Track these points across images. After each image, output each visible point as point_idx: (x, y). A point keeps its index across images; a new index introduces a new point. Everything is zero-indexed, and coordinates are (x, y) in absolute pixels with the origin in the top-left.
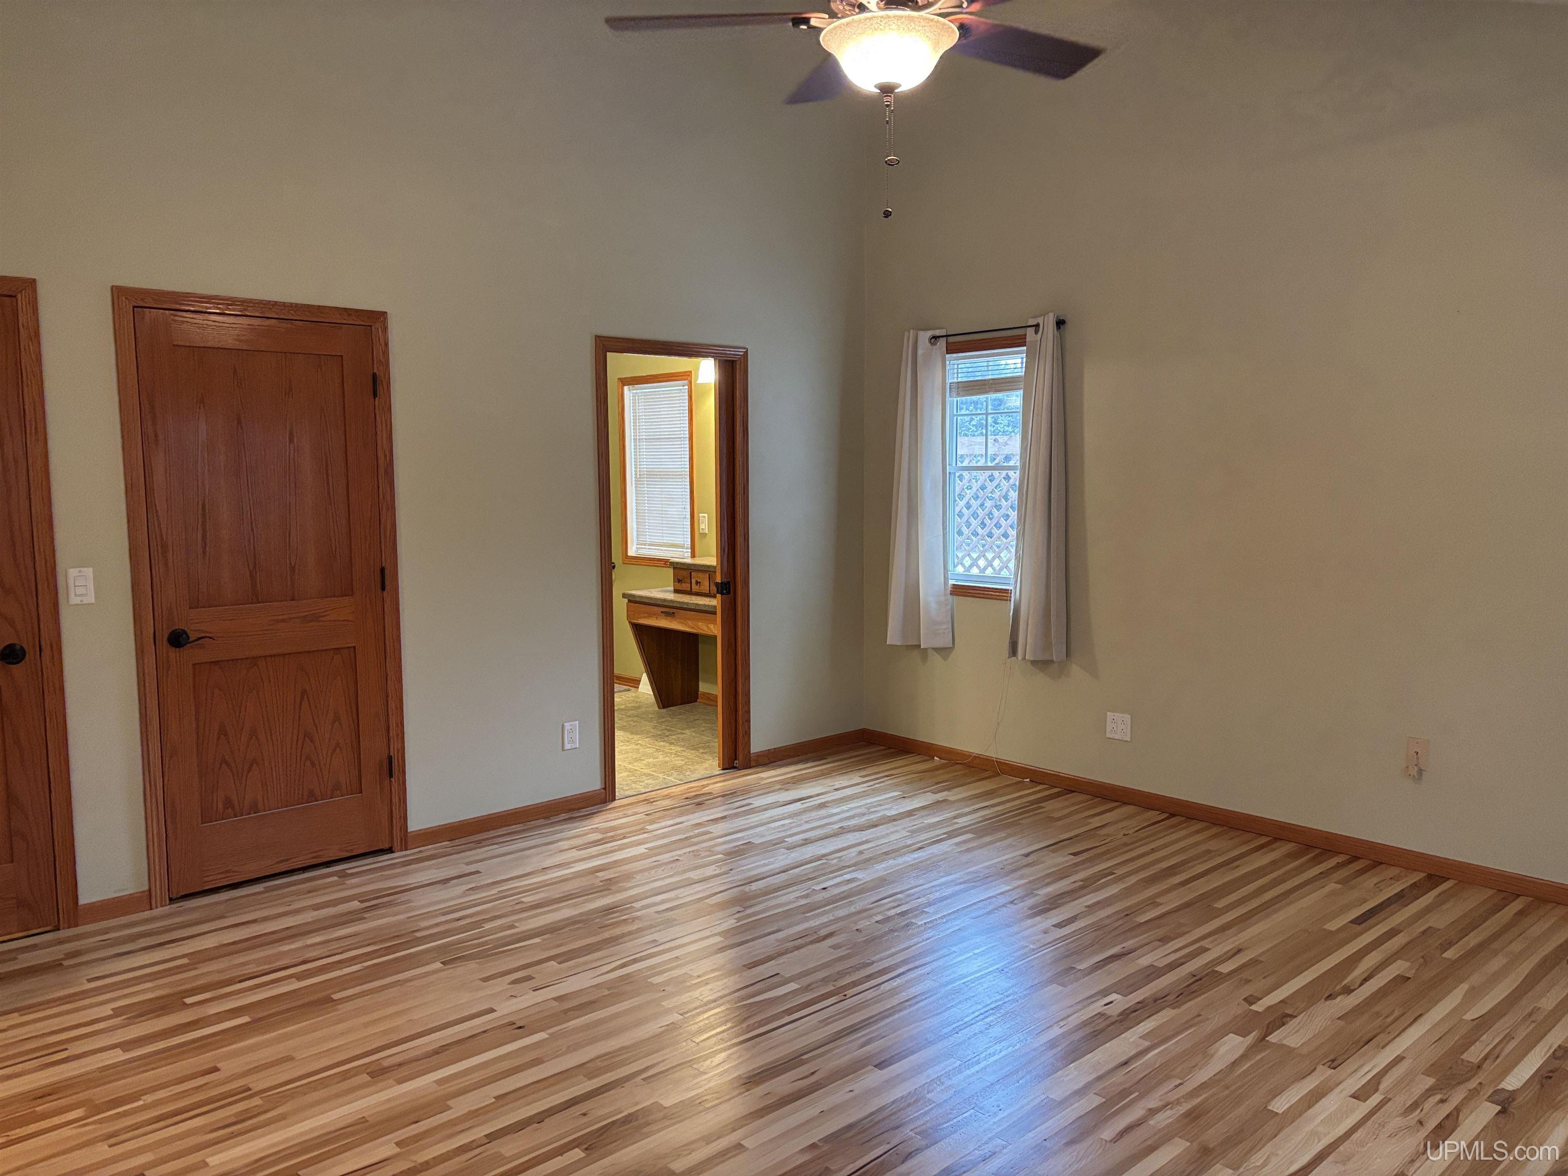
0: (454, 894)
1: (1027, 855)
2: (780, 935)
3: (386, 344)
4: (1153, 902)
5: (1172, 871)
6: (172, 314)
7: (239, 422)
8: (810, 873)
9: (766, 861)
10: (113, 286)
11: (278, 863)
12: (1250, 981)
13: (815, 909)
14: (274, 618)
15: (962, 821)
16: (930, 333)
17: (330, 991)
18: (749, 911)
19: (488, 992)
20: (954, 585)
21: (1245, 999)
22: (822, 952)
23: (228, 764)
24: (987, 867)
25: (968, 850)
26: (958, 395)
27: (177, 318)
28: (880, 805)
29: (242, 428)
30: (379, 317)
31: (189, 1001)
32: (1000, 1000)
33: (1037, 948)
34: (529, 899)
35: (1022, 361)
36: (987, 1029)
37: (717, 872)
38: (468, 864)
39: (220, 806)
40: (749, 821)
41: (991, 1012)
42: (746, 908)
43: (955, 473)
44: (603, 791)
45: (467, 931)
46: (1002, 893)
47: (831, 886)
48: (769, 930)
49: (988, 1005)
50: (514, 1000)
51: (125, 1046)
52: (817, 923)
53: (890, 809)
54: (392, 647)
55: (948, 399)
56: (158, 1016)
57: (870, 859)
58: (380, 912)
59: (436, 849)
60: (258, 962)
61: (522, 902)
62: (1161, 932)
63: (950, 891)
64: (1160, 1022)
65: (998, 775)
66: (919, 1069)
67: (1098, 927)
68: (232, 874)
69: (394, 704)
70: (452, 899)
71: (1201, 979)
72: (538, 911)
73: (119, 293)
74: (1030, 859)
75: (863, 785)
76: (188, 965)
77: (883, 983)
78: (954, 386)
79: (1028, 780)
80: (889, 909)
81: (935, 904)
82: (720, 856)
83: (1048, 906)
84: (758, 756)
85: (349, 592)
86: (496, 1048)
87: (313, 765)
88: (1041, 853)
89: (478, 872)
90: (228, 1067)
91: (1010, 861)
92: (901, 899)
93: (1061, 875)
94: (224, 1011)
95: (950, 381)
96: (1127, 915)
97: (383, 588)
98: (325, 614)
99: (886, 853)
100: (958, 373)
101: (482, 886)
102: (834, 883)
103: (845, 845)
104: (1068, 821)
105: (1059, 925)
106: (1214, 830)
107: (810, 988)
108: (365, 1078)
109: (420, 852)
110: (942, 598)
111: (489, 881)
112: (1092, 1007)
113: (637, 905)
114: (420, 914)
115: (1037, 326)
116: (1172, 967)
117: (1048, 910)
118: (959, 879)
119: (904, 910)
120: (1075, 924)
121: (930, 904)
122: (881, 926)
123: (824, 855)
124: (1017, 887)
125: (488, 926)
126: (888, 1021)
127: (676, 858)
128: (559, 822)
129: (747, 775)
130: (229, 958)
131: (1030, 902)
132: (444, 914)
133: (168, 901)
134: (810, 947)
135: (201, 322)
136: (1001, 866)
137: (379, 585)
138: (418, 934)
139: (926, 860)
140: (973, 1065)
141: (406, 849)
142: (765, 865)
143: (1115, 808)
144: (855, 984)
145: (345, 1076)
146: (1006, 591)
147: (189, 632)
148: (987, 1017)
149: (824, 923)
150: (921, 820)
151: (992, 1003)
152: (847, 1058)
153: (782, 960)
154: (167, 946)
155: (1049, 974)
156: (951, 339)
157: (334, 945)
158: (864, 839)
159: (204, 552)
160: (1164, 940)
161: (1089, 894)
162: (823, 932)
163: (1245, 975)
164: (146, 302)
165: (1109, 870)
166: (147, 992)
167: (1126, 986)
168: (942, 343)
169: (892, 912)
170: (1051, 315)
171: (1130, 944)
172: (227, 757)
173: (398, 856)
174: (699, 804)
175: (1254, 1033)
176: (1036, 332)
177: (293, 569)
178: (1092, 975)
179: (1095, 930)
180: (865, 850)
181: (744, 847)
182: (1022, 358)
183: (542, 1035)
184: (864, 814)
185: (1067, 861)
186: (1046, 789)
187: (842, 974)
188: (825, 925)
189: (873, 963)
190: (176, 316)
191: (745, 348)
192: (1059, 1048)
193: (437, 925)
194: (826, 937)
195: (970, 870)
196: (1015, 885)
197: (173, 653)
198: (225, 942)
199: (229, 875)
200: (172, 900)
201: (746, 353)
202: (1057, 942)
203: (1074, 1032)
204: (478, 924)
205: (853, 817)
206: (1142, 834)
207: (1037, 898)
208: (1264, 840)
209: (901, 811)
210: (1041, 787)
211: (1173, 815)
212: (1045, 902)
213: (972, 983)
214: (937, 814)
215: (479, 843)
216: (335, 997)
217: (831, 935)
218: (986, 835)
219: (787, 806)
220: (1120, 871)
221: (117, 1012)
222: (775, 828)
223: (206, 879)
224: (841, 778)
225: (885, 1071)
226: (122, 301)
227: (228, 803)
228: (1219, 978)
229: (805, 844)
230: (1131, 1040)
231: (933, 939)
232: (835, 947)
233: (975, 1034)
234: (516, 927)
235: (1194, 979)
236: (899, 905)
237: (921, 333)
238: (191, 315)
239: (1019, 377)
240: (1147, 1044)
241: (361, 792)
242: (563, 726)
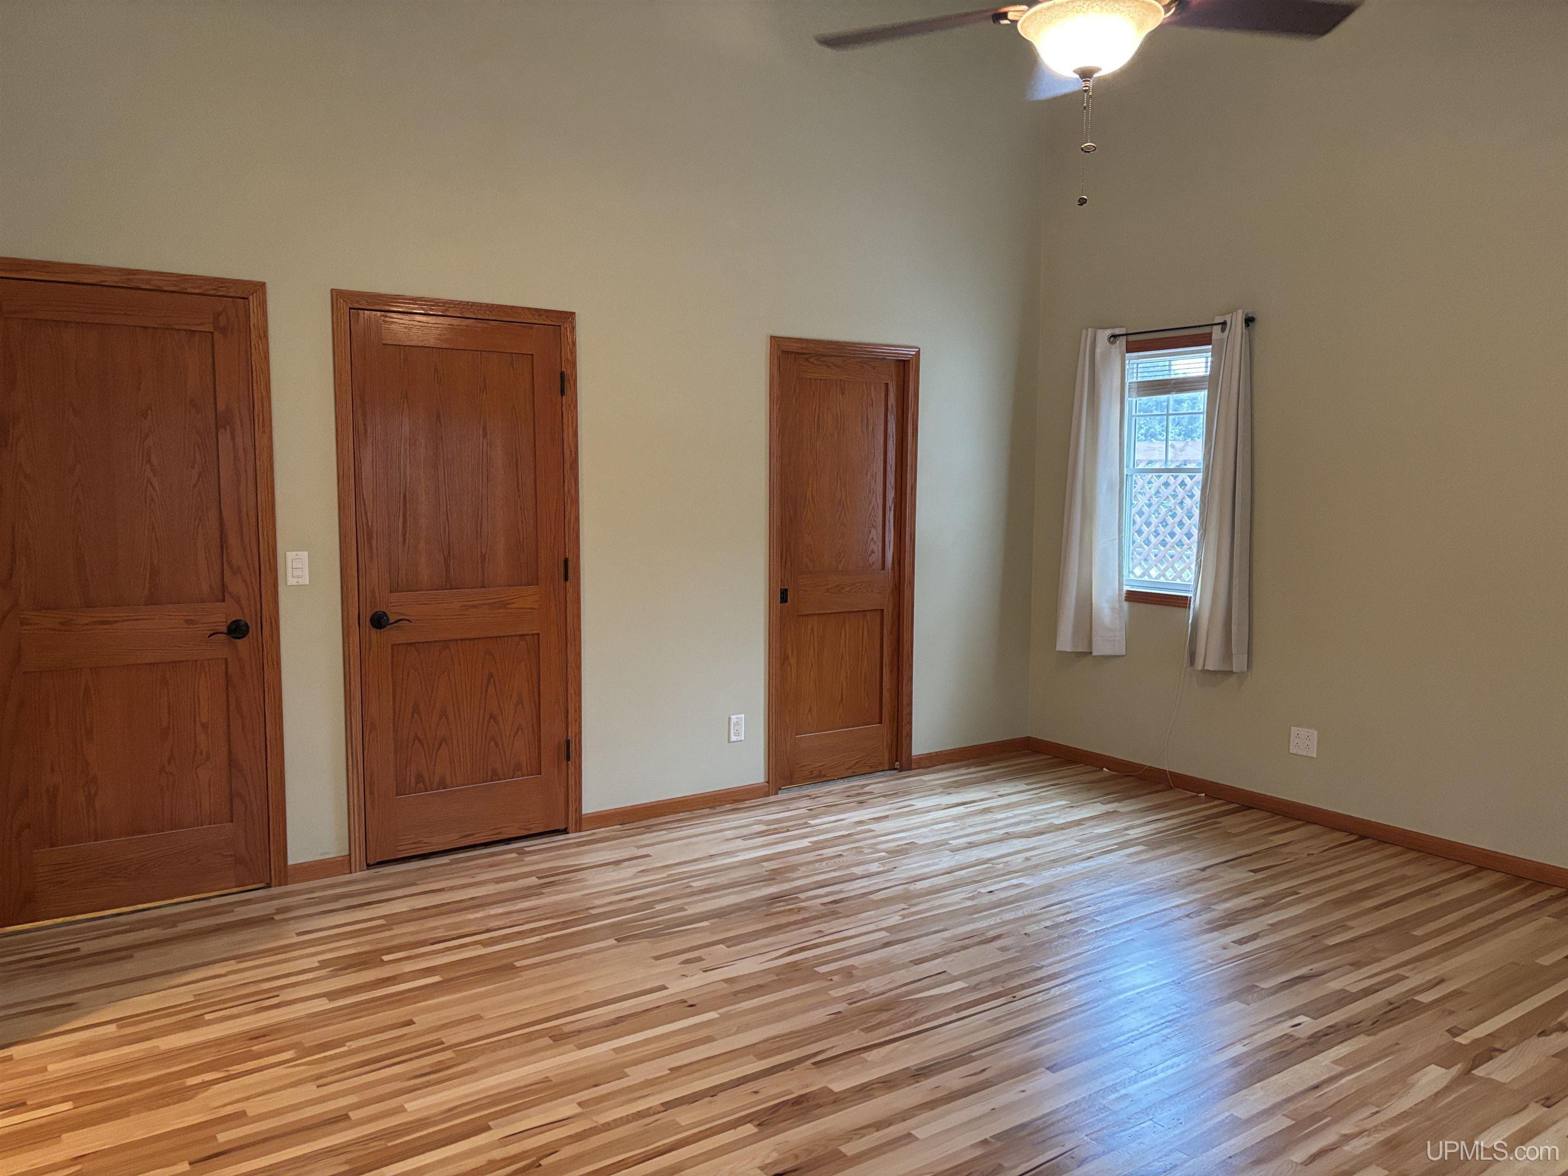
0: (624, 875)
1: (1204, 869)
2: (947, 934)
3: (574, 344)
4: (1342, 926)
5: (1364, 894)
6: (382, 315)
7: (438, 417)
8: (974, 876)
9: (930, 862)
10: (332, 290)
11: (462, 837)
12: (1454, 1012)
13: (981, 912)
14: (466, 603)
15: (1134, 833)
16: (1109, 332)
17: (512, 959)
18: (914, 909)
19: (662, 969)
20: (1128, 591)
21: (1449, 1031)
22: (990, 954)
23: (420, 741)
24: (1161, 880)
25: (1141, 862)
26: (1139, 396)
27: (387, 319)
28: (1047, 813)
29: (440, 422)
30: (569, 317)
31: (386, 958)
32: (1177, 1013)
33: (1216, 964)
34: (697, 884)
35: (1207, 360)
36: (1164, 1041)
37: (881, 869)
38: (638, 847)
39: (413, 781)
40: (912, 822)
41: (1168, 1024)
42: (911, 906)
43: (1132, 476)
44: (766, 784)
45: (639, 912)
46: (1177, 906)
47: (997, 890)
48: (936, 929)
49: (1164, 1017)
50: (685, 980)
51: (331, 995)
52: (984, 925)
53: (1058, 817)
54: (572, 635)
55: (1127, 399)
56: (361, 970)
57: (1036, 866)
58: (559, 888)
59: (607, 831)
60: (447, 927)
61: (690, 886)
62: (1351, 957)
63: (1120, 901)
64: (1356, 1047)
65: (1171, 788)
66: (1093, 1075)
67: (1283, 946)
68: (424, 845)
69: (573, 691)
70: (624, 880)
71: (1398, 1007)
72: (708, 896)
73: (337, 295)
74: (1206, 874)
75: (1028, 793)
76: (383, 925)
77: (1053, 987)
78: (1135, 386)
79: (1203, 795)
80: (1059, 916)
81: (1106, 913)
82: (883, 854)
83: (1226, 921)
84: (920, 759)
85: (534, 581)
86: (668, 1023)
87: (497, 745)
88: (1219, 868)
89: (648, 856)
90: (423, 1021)
91: (1185, 874)
92: (1070, 907)
93: (1241, 891)
94: (420, 970)
95: (1130, 381)
96: (1314, 936)
97: (566, 579)
98: (513, 601)
99: (1054, 861)
100: (1137, 373)
101: (653, 869)
102: (1001, 887)
103: (1012, 850)
104: (1245, 837)
105: (1240, 942)
106: (1411, 855)
107: (977, 987)
108: (547, 1041)
109: (594, 834)
110: (1117, 605)
111: (659, 865)
112: (1280, 1027)
113: (802, 896)
114: (597, 892)
115: (1224, 324)
116: (1367, 992)
117: (1226, 926)
118: (1132, 889)
119: (1073, 917)
120: (1258, 941)
121: (1100, 913)
122: (1051, 932)
123: (990, 860)
124: (1192, 902)
125: (659, 907)
126: (1059, 1024)
127: (839, 853)
128: (721, 812)
129: (908, 777)
130: (422, 921)
131: (1207, 916)
132: (616, 894)
133: (365, 868)
134: (976, 948)
135: (407, 322)
136: (1175, 879)
137: (562, 578)
138: (594, 912)
139: (1096, 870)
140: (1150, 1076)
141: (580, 831)
142: (928, 865)
143: (1298, 827)
144: (1023, 987)
145: (529, 1037)
146: (1186, 598)
147: (389, 615)
148: (1163, 1029)
149: (991, 925)
150: (1090, 830)
151: (1168, 1015)
152: (1017, 1058)
153: (950, 958)
154: (366, 907)
155: (1230, 991)
156: (1131, 338)
157: (516, 917)
158: (1031, 846)
159: (404, 541)
160: (1357, 965)
161: (1270, 912)
162: (991, 934)
163: (1448, 1006)
164: (361, 305)
165: (1293, 889)
166: (348, 948)
167: (1316, 1009)
168: (1122, 342)
169: (1062, 919)
170: (1240, 312)
171: (1316, 967)
172: (419, 735)
173: (573, 837)
174: (861, 802)
175: (1459, 1065)
176: (1223, 330)
177: (483, 557)
178: (1278, 995)
179: (1278, 950)
180: (1031, 856)
181: (908, 846)
182: (1207, 358)
183: (713, 1015)
184: (1030, 821)
185: (1246, 878)
186: (1221, 805)
187: (1010, 976)
188: (991, 927)
189: (1042, 967)
190: (386, 316)
191: (917, 348)
192: (1243, 1067)
193: (610, 903)
194: (994, 939)
195: (1143, 881)
196: (1190, 899)
197: (375, 634)
198: (417, 907)
199: (419, 845)
200: (369, 866)
201: (918, 353)
202: (1236, 959)
203: (1261, 1051)
204: (650, 905)
205: (1018, 824)
206: (1331, 854)
207: (1214, 913)
208: (1469, 868)
209: (1069, 820)
210: (1216, 802)
211: (1362, 838)
212: (1222, 918)
213: (1146, 993)
214: (1106, 825)
215: (649, 829)
216: (517, 964)
217: (998, 937)
218: (1158, 848)
219: (951, 809)
220: (1304, 892)
221: (323, 964)
222: (937, 830)
223: (399, 848)
224: (1006, 784)
225: (1057, 1074)
226: (340, 303)
227: (420, 778)
228: (1420, 1008)
229: (970, 847)
230: (1323, 1064)
231: (1105, 947)
232: (1003, 949)
233: (1151, 1046)
234: (686, 910)
235: (1391, 1007)
236: (1068, 913)
237: (1100, 332)
238: (400, 316)
239: (1203, 377)
240: (1340, 1069)
241: (540, 774)
242: (729, 718)
